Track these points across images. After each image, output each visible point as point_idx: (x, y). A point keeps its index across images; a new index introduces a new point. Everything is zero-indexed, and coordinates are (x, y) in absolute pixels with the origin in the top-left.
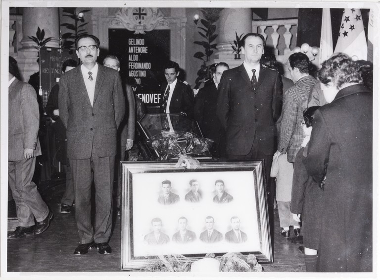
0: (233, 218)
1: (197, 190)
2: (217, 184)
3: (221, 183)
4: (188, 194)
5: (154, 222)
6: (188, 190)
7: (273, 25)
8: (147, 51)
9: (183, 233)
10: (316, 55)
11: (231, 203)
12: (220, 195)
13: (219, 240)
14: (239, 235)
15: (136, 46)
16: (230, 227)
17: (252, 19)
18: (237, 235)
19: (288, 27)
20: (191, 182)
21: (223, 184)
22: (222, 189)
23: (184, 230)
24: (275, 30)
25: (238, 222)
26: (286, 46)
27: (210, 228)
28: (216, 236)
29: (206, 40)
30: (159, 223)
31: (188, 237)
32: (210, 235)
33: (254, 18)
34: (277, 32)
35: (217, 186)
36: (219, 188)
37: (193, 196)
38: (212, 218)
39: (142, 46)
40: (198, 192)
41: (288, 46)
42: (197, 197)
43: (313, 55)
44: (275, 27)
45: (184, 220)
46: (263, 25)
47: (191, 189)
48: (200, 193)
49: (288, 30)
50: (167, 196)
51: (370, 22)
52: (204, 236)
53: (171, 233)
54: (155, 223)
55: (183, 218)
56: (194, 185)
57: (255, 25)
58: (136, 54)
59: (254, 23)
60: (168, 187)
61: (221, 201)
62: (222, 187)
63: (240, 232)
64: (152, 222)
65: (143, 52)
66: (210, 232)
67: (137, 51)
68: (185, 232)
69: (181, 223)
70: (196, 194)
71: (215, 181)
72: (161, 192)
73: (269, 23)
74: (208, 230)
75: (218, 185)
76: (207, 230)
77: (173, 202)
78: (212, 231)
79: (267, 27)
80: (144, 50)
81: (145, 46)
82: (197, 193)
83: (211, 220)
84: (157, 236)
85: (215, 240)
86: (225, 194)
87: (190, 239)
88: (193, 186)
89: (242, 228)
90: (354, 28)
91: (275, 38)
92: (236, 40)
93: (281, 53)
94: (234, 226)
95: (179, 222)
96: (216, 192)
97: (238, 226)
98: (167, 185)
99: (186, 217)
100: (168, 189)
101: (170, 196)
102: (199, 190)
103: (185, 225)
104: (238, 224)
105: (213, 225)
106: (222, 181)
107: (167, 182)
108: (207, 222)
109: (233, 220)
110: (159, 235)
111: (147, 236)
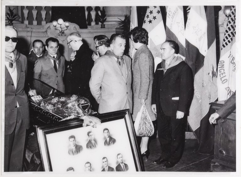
0: (118, 155)
1: (93, 139)
2: (104, 132)
3: (107, 131)
6: (87, 140)
10: (68, 27)
12: (108, 139)
16: (117, 162)
18: (122, 167)
20: (89, 134)
21: (108, 131)
22: (108, 135)
24: (34, 8)
25: (121, 157)
26: (42, 19)
27: (106, 166)
34: (36, 9)
36: (106, 135)
37: (91, 144)
38: (106, 159)
40: (94, 140)
41: (44, 19)
42: (94, 144)
43: (66, 27)
45: (89, 164)
47: (89, 139)
48: (95, 141)
50: (74, 148)
55: (88, 163)
56: (91, 135)
60: (73, 141)
61: (109, 144)
62: (108, 133)
63: (123, 164)
69: (87, 167)
70: (93, 142)
71: (103, 130)
72: (70, 145)
74: (105, 168)
76: (104, 168)
77: (79, 152)
78: (107, 167)
83: (105, 160)
86: (111, 138)
88: (90, 137)
89: (124, 161)
90: (156, 18)
91: (35, 13)
92: (9, 12)
93: (39, 23)
94: (120, 161)
95: (86, 166)
96: (105, 138)
97: (122, 161)
98: (72, 139)
99: (89, 162)
100: (74, 142)
101: (76, 147)
102: (94, 139)
103: (90, 168)
104: (122, 158)
105: (107, 163)
106: (107, 129)
107: (73, 137)
108: (104, 162)
109: (119, 156)
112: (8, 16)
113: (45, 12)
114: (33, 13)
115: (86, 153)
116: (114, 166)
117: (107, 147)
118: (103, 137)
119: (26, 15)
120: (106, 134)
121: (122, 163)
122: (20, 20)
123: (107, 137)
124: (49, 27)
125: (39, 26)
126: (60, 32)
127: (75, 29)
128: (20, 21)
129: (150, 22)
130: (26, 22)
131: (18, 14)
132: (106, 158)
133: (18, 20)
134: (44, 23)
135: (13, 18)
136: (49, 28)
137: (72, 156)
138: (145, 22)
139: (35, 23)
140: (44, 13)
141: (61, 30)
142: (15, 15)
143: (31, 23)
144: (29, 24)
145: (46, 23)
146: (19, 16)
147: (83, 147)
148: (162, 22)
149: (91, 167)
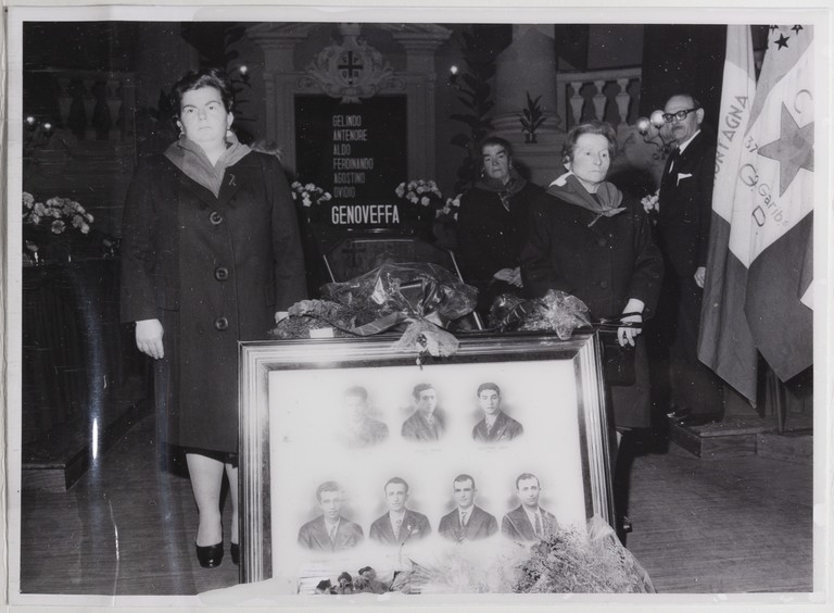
0: (524, 477)
1: (432, 410)
2: (481, 394)
3: (493, 392)
4: (411, 420)
5: (323, 494)
6: (411, 408)
9: (396, 519)
11: (518, 441)
12: (491, 420)
13: (487, 534)
14: (537, 519)
16: (514, 500)
18: (532, 520)
20: (418, 390)
21: (498, 392)
22: (495, 405)
23: (399, 511)
25: (533, 488)
27: (464, 504)
28: (483, 522)
29: (471, 112)
30: (335, 495)
31: (409, 527)
32: (466, 522)
35: (482, 400)
36: (486, 404)
37: (419, 426)
38: (469, 481)
40: (434, 414)
41: (624, 118)
42: (431, 428)
45: (399, 487)
47: (417, 407)
48: (440, 417)
52: (449, 523)
53: (366, 520)
54: (326, 496)
55: (399, 481)
56: (426, 398)
60: (360, 404)
61: (492, 436)
62: (495, 401)
63: (538, 512)
64: (318, 495)
66: (466, 515)
68: (402, 517)
69: (392, 493)
70: (430, 418)
71: (477, 387)
74: (461, 510)
75: (486, 397)
76: (457, 510)
77: (371, 440)
78: (469, 511)
82: (433, 418)
83: (467, 484)
84: (331, 528)
85: (478, 534)
86: (503, 418)
87: (415, 531)
88: (422, 401)
89: (545, 501)
94: (525, 496)
95: (388, 491)
96: (479, 413)
97: (535, 499)
98: (356, 399)
99: (403, 478)
100: (361, 408)
102: (436, 410)
103: (401, 497)
104: (535, 492)
105: (472, 496)
106: (495, 387)
108: (458, 490)
110: (337, 524)
111: (305, 528)
112: (525, 118)
116: (499, 510)
118: (472, 409)
120: (488, 402)
121: (534, 507)
132: (471, 478)
149: (406, 496)
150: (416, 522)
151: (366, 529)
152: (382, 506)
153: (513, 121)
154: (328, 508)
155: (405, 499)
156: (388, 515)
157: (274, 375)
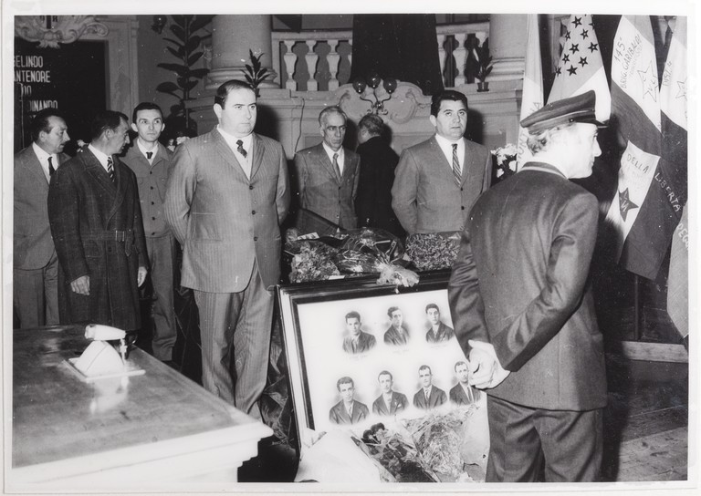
0: (458, 364)
1: (400, 324)
2: (428, 311)
3: (435, 310)
4: (388, 332)
5: (341, 386)
6: (387, 324)
7: (309, 39)
8: (49, 79)
9: (387, 398)
10: (392, 92)
12: (436, 328)
13: (442, 403)
14: (469, 391)
15: (26, 69)
16: (454, 380)
17: (272, 29)
18: (466, 392)
19: (333, 43)
20: (391, 312)
21: (438, 310)
22: (437, 318)
24: (311, 48)
25: (465, 370)
26: (330, 74)
27: (426, 384)
28: (437, 397)
29: (181, 62)
30: (349, 385)
31: (396, 403)
32: (428, 397)
33: (275, 28)
34: (314, 51)
35: (429, 315)
36: (432, 318)
37: (395, 335)
38: (427, 369)
39: (38, 69)
40: (402, 327)
41: (334, 76)
42: (401, 336)
44: (311, 44)
45: (387, 377)
46: (290, 40)
47: (391, 323)
48: (405, 328)
49: (333, 48)
50: (356, 338)
51: (615, 53)
52: (420, 399)
53: (369, 401)
54: (343, 386)
55: (386, 373)
56: (396, 316)
57: (276, 39)
58: (26, 84)
59: (274, 35)
60: (356, 323)
61: (438, 339)
62: (437, 315)
63: (469, 386)
64: (338, 386)
65: (40, 80)
66: (428, 392)
67: (29, 79)
68: (390, 396)
69: (383, 381)
70: (400, 330)
71: (425, 307)
72: (347, 332)
73: (302, 36)
74: (425, 389)
75: (431, 313)
77: (366, 348)
78: (430, 389)
79: (296, 43)
80: (44, 77)
81: (44, 69)
82: (402, 330)
83: (427, 371)
84: (349, 408)
85: (435, 405)
86: (442, 327)
87: (400, 405)
88: (394, 318)
90: (586, 63)
91: (311, 61)
92: (251, 64)
93: (322, 86)
94: (460, 377)
95: (380, 380)
96: (428, 324)
97: (466, 378)
98: (353, 320)
99: (389, 371)
100: (357, 326)
101: (361, 338)
102: (403, 324)
103: (389, 384)
104: (466, 373)
105: (430, 379)
106: (435, 306)
107: (354, 315)
108: (422, 376)
109: (458, 368)
110: (352, 405)
111: (333, 410)
112: (248, 73)
113: (338, 58)
114: (308, 63)
115: (382, 353)
116: (446, 388)
117: (431, 344)
118: (424, 322)
119: (290, 69)
120: (433, 316)
121: (466, 383)
122: (277, 80)
123: (433, 322)
124: (346, 95)
125: (322, 94)
126: (373, 107)
127: (411, 96)
128: (276, 83)
129: (572, 71)
130: (291, 85)
131: (272, 68)
132: (428, 367)
133: (271, 82)
134: (333, 85)
135: (259, 76)
136: (345, 98)
137: (349, 356)
138: (559, 72)
139: (312, 85)
140: (333, 61)
141: (374, 101)
142: (265, 70)
143: (301, 87)
144: (297, 90)
145: (340, 85)
146: (274, 71)
147: (376, 338)
148: (602, 70)
149: (392, 383)
150: (399, 399)
151: (370, 407)
152: (378, 390)
153: (237, 75)
154: (345, 396)
155: (391, 385)
156: (382, 396)
157: (300, 307)
